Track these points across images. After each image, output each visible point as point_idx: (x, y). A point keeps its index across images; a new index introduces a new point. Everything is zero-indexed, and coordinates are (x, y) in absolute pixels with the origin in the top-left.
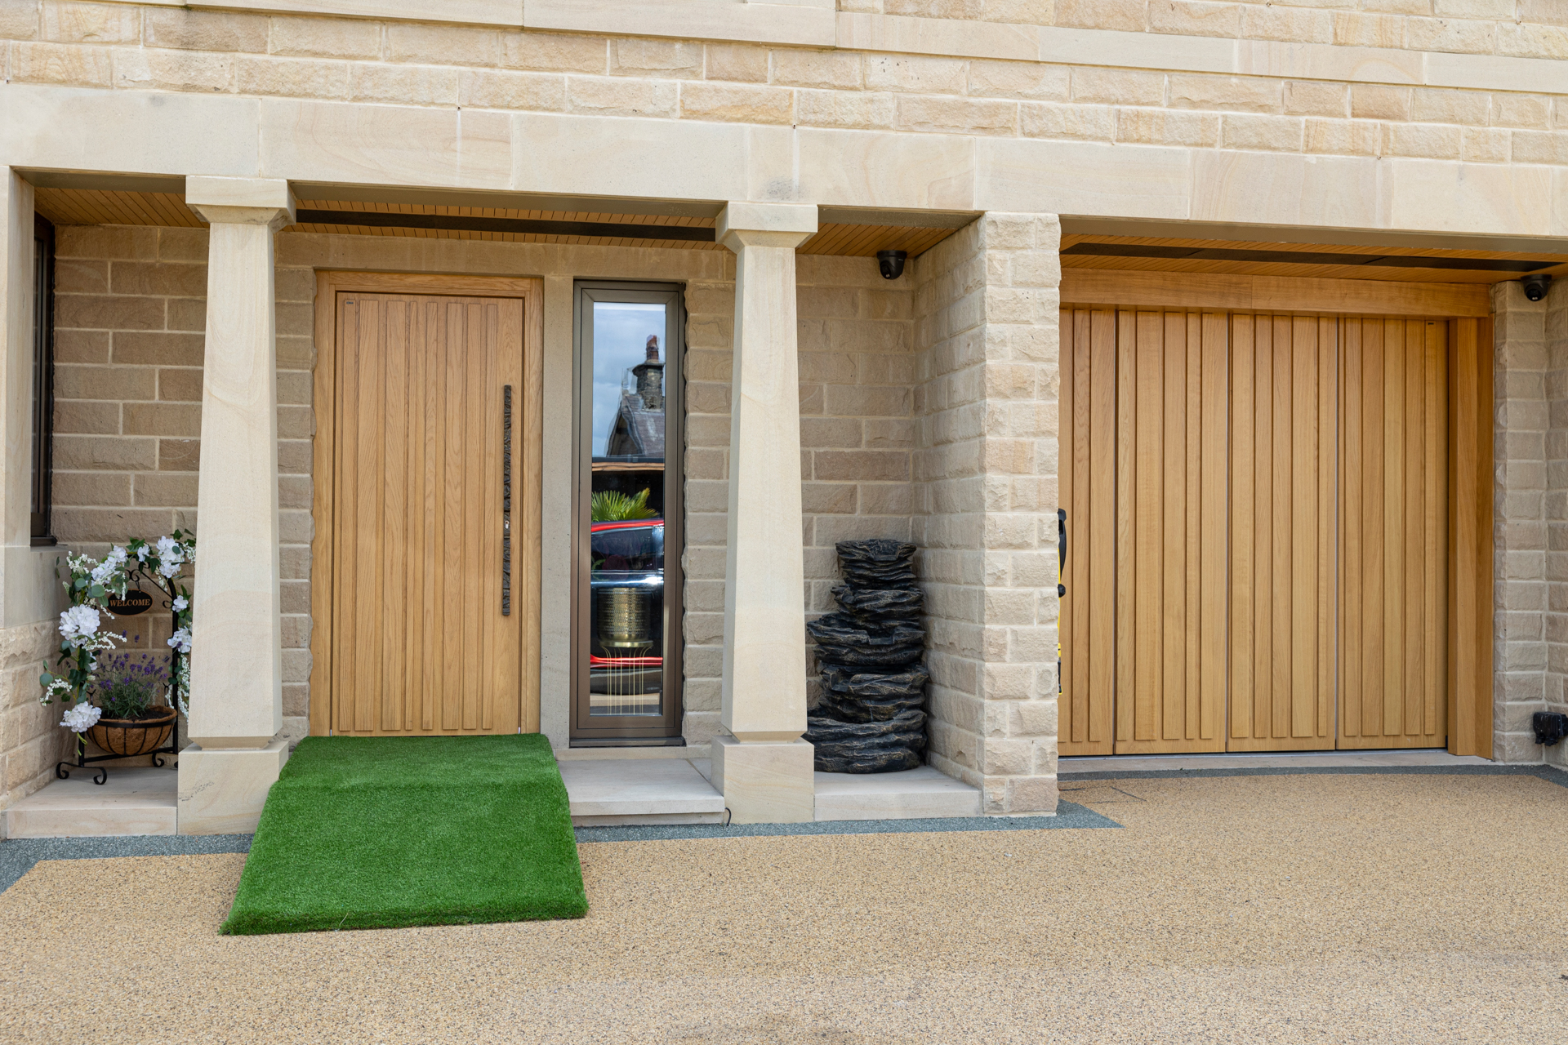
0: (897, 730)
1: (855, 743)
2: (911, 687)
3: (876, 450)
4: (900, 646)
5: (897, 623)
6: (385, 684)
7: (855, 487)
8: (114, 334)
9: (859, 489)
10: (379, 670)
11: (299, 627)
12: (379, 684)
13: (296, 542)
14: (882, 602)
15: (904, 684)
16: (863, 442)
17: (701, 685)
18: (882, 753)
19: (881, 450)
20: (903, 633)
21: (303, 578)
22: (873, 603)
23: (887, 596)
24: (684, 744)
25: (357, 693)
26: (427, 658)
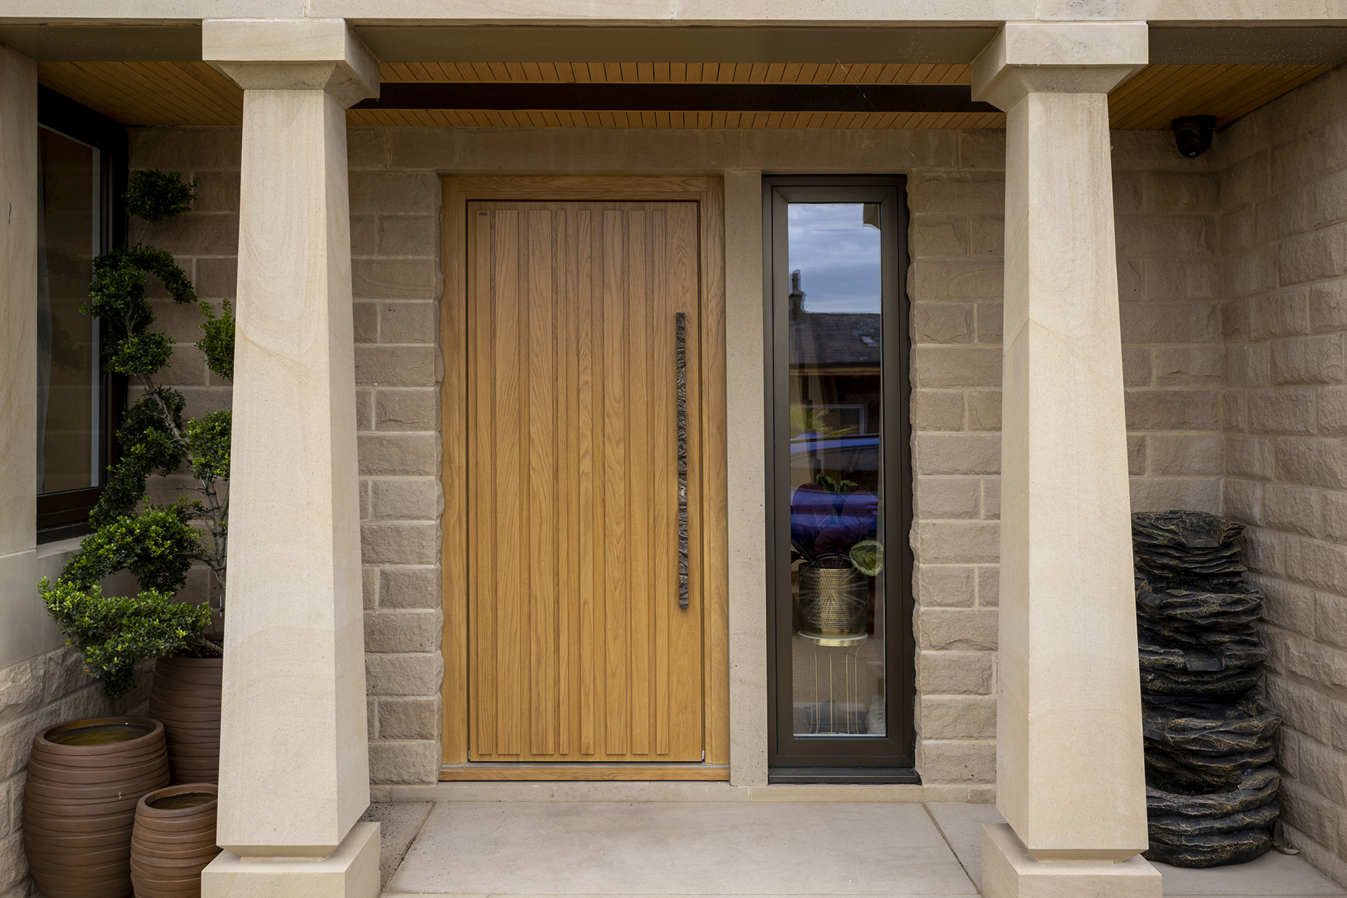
0: (1247, 808)
1: (1184, 826)
2: (1260, 739)
3: (1170, 389)
4: (1231, 672)
5: (1226, 638)
6: (534, 696)
7: (1143, 439)
8: (198, 261)
9: (1149, 442)
10: (527, 676)
11: (424, 626)
12: (526, 694)
13: (419, 518)
14: (1205, 610)
15: (1250, 734)
16: (1154, 378)
17: (940, 705)
18: (1226, 843)
19: (1177, 388)
20: (1235, 653)
21: (428, 563)
22: (1191, 610)
23: (1213, 601)
24: (918, 781)
25: (500, 707)
26: (586, 662)
